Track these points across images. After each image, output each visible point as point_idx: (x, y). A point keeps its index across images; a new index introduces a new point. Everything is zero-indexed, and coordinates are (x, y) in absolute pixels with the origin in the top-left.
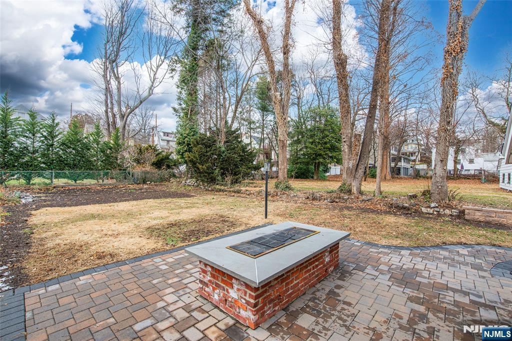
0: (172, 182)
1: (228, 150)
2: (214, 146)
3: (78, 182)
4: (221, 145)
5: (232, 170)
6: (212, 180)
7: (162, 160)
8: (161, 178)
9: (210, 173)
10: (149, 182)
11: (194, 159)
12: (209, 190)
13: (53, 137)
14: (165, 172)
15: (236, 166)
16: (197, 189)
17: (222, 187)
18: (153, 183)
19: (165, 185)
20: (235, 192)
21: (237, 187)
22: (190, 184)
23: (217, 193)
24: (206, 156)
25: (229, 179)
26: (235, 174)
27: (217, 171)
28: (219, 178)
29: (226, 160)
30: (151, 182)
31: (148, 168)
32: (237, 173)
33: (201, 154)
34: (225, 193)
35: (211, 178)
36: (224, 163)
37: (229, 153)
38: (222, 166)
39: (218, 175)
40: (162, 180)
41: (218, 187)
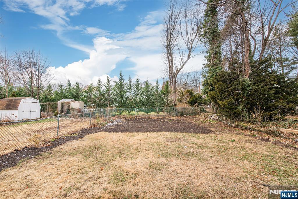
0: (202, 116)
1: (254, 84)
2: (235, 81)
3: (149, 114)
4: (246, 78)
5: (262, 106)
6: (236, 116)
7: (196, 99)
8: (194, 112)
9: (232, 109)
10: (186, 115)
11: (215, 96)
12: (232, 126)
13: (138, 90)
14: (197, 108)
15: (268, 100)
16: (220, 124)
17: (249, 125)
18: (188, 116)
19: (196, 118)
20: (270, 134)
21: (272, 127)
22: (214, 118)
23: (242, 131)
24: (227, 92)
25: (258, 116)
26: (267, 110)
27: (241, 107)
28: (245, 114)
29: (253, 94)
30: (187, 115)
31: (185, 105)
32: (271, 109)
33: (222, 90)
34: (253, 132)
35: (234, 114)
36: (250, 97)
37: (257, 86)
38: (248, 101)
39: (243, 111)
40: (195, 113)
41: (243, 124)
